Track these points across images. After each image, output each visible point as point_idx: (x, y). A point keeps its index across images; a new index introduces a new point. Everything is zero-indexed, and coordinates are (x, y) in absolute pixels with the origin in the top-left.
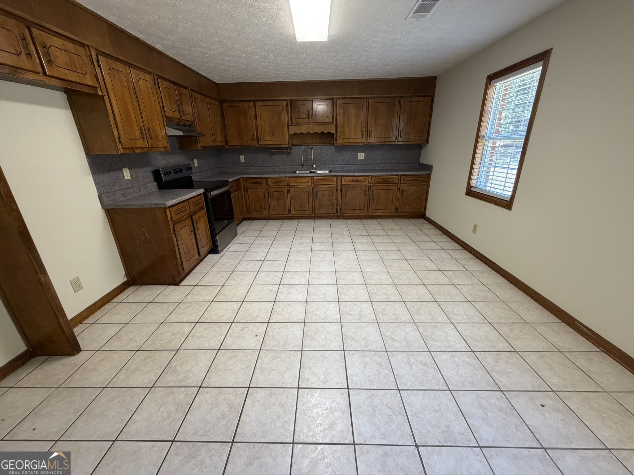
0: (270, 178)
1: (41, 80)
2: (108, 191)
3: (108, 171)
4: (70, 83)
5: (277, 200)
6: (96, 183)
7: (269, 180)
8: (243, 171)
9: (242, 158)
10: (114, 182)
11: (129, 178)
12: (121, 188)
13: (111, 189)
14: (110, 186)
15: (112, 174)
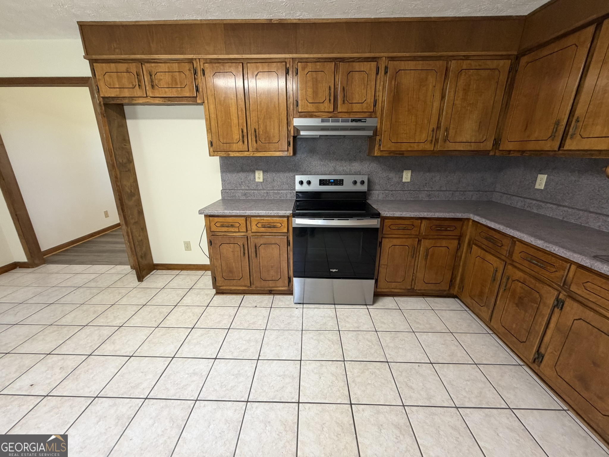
0: (521, 241)
1: (148, 102)
2: (233, 188)
3: (238, 172)
4: (170, 99)
5: (517, 305)
6: (223, 180)
7: (518, 248)
8: (528, 209)
9: (541, 181)
10: (242, 182)
11: (261, 180)
12: (248, 188)
13: (236, 187)
14: (236, 184)
15: (242, 175)
